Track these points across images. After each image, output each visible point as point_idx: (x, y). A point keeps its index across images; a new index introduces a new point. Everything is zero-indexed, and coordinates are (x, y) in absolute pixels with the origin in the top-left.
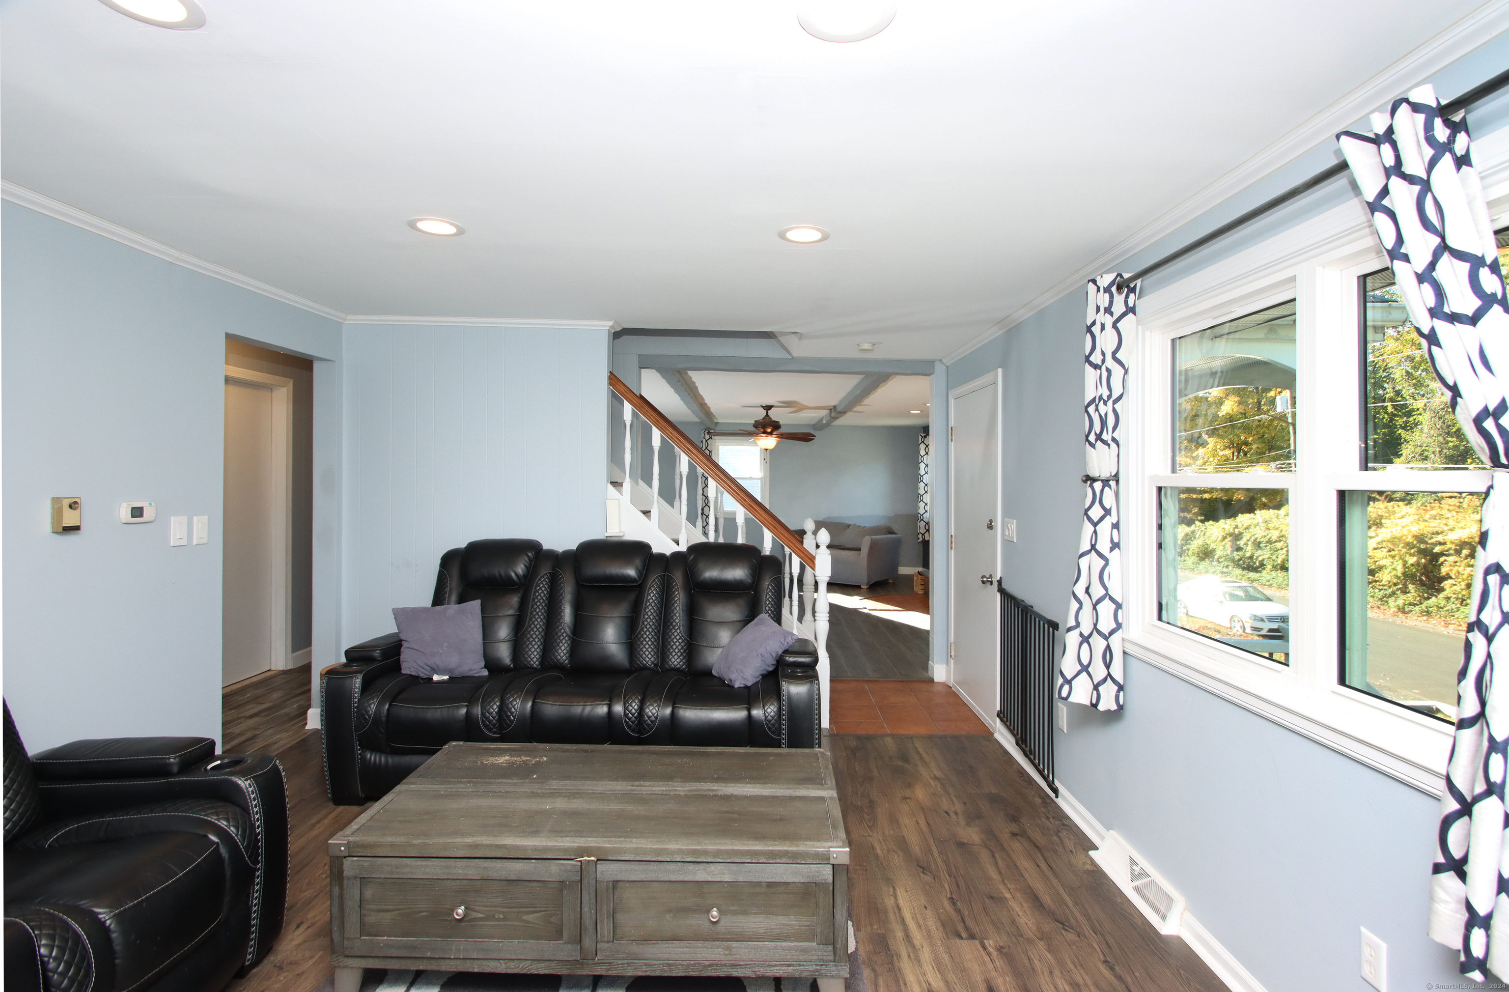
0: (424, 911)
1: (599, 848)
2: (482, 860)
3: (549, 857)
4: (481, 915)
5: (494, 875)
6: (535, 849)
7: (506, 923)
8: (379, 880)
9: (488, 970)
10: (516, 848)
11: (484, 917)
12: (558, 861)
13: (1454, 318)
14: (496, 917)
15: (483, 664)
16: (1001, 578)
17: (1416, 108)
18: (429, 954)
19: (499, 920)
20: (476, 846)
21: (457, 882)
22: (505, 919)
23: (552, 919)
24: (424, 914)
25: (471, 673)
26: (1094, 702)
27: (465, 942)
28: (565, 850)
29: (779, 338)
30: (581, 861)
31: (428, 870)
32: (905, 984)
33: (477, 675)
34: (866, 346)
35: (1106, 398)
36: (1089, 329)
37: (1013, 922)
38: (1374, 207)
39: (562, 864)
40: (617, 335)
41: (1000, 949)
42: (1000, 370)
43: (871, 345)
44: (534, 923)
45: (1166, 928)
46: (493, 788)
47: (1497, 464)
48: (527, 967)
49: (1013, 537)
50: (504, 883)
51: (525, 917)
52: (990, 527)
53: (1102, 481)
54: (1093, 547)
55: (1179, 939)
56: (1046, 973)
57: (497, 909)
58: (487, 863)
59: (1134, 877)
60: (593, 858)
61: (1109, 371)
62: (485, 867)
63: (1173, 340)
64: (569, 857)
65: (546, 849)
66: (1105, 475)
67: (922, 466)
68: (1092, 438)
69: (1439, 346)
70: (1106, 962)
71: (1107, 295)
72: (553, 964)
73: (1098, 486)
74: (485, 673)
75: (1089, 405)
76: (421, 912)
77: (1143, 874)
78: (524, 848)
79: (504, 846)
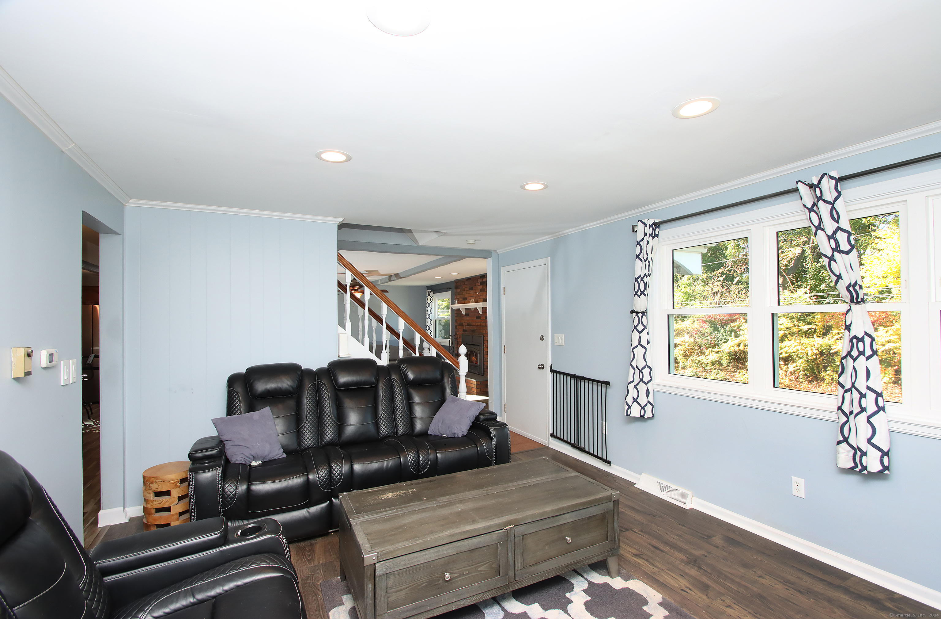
0: (424, 583)
1: (516, 519)
2: (456, 542)
3: (491, 531)
4: (456, 575)
5: (463, 549)
6: (484, 528)
7: (469, 575)
8: (399, 571)
9: (461, 606)
10: (475, 530)
11: (458, 576)
12: (495, 532)
13: (841, 252)
14: (465, 573)
15: (282, 450)
16: (551, 365)
17: (832, 178)
18: (428, 608)
19: (466, 574)
20: (453, 535)
21: (443, 559)
22: (469, 573)
23: (493, 566)
24: (424, 585)
25: (277, 457)
26: (642, 414)
27: (448, 594)
28: (499, 525)
29: (414, 234)
30: (506, 529)
31: (427, 556)
32: (622, 555)
33: (280, 457)
34: (471, 242)
35: (647, 275)
36: (638, 243)
37: (635, 520)
38: (811, 210)
39: (498, 533)
40: (341, 226)
41: (641, 531)
42: (549, 258)
43: (474, 241)
44: (484, 571)
45: (687, 506)
46: (411, 509)
47: (852, 302)
48: (481, 597)
49: (563, 343)
50: (468, 552)
51: (479, 569)
52: (542, 338)
53: (642, 313)
54: (640, 344)
55: (692, 509)
56: (666, 534)
57: (465, 568)
58: (460, 543)
59: (662, 490)
60: (512, 526)
61: (649, 262)
62: (459, 546)
63: (673, 250)
64: (501, 529)
65: (489, 527)
66: (643, 309)
67: (429, 309)
68: (639, 293)
69: (835, 261)
70: (680, 524)
71: (651, 228)
72: (494, 591)
73: (640, 315)
74: (285, 455)
75: (638, 278)
76: (422, 584)
77: (667, 487)
78: (478, 529)
79: (468, 531)
